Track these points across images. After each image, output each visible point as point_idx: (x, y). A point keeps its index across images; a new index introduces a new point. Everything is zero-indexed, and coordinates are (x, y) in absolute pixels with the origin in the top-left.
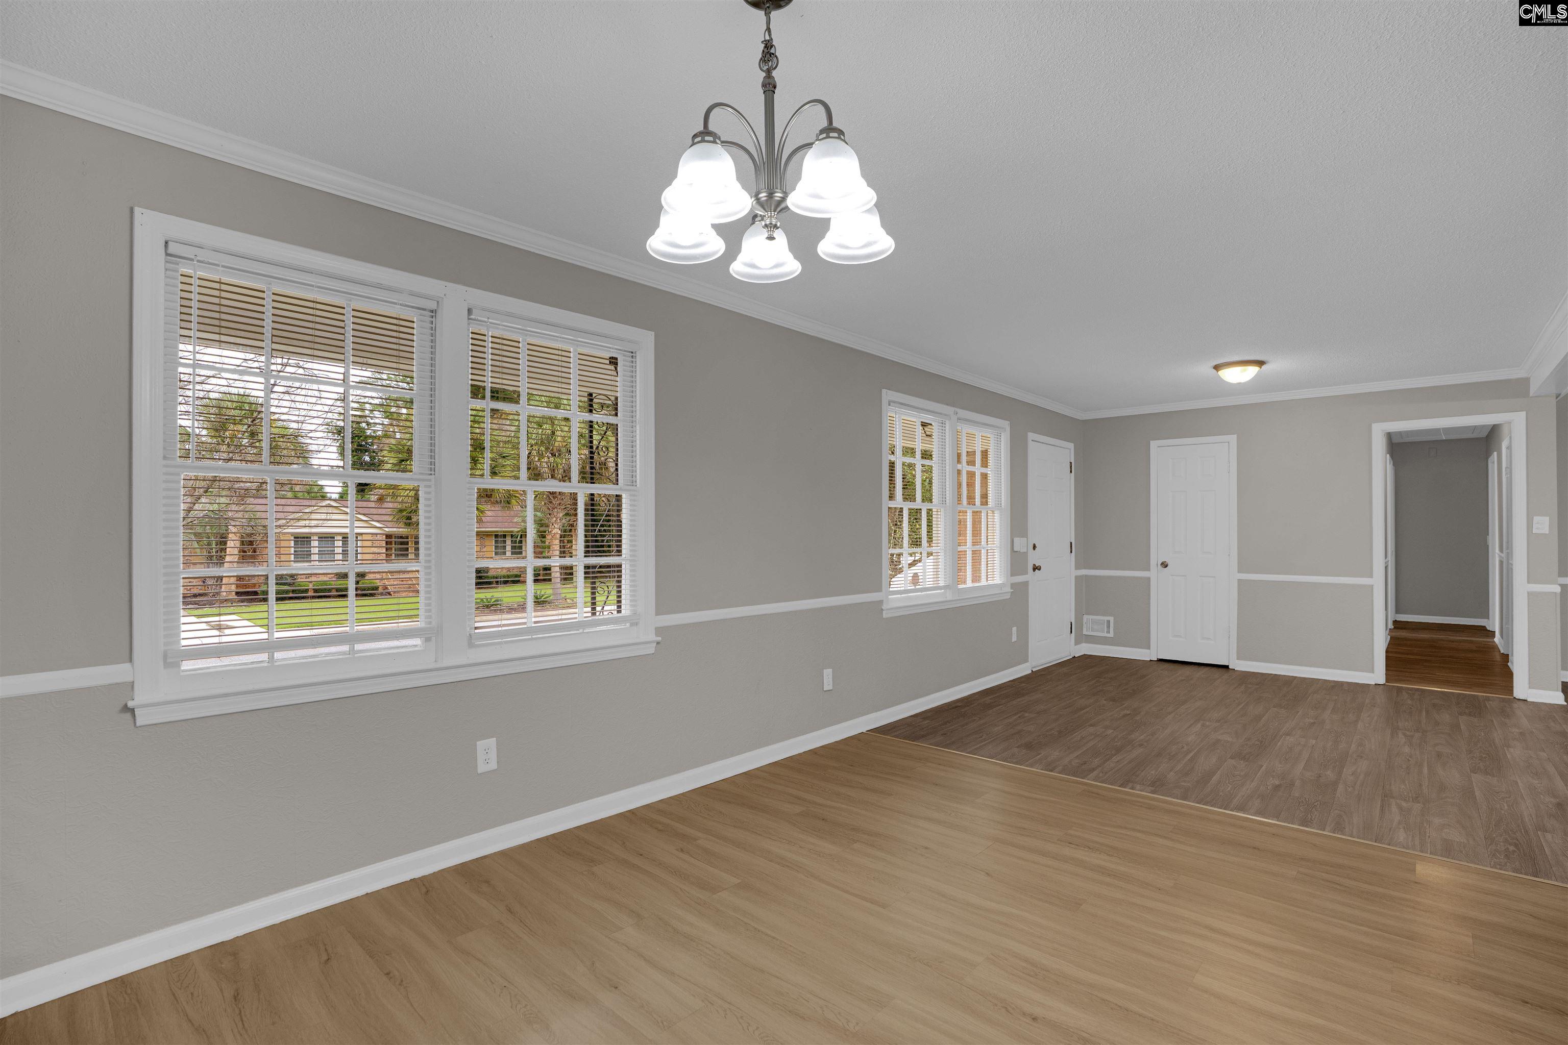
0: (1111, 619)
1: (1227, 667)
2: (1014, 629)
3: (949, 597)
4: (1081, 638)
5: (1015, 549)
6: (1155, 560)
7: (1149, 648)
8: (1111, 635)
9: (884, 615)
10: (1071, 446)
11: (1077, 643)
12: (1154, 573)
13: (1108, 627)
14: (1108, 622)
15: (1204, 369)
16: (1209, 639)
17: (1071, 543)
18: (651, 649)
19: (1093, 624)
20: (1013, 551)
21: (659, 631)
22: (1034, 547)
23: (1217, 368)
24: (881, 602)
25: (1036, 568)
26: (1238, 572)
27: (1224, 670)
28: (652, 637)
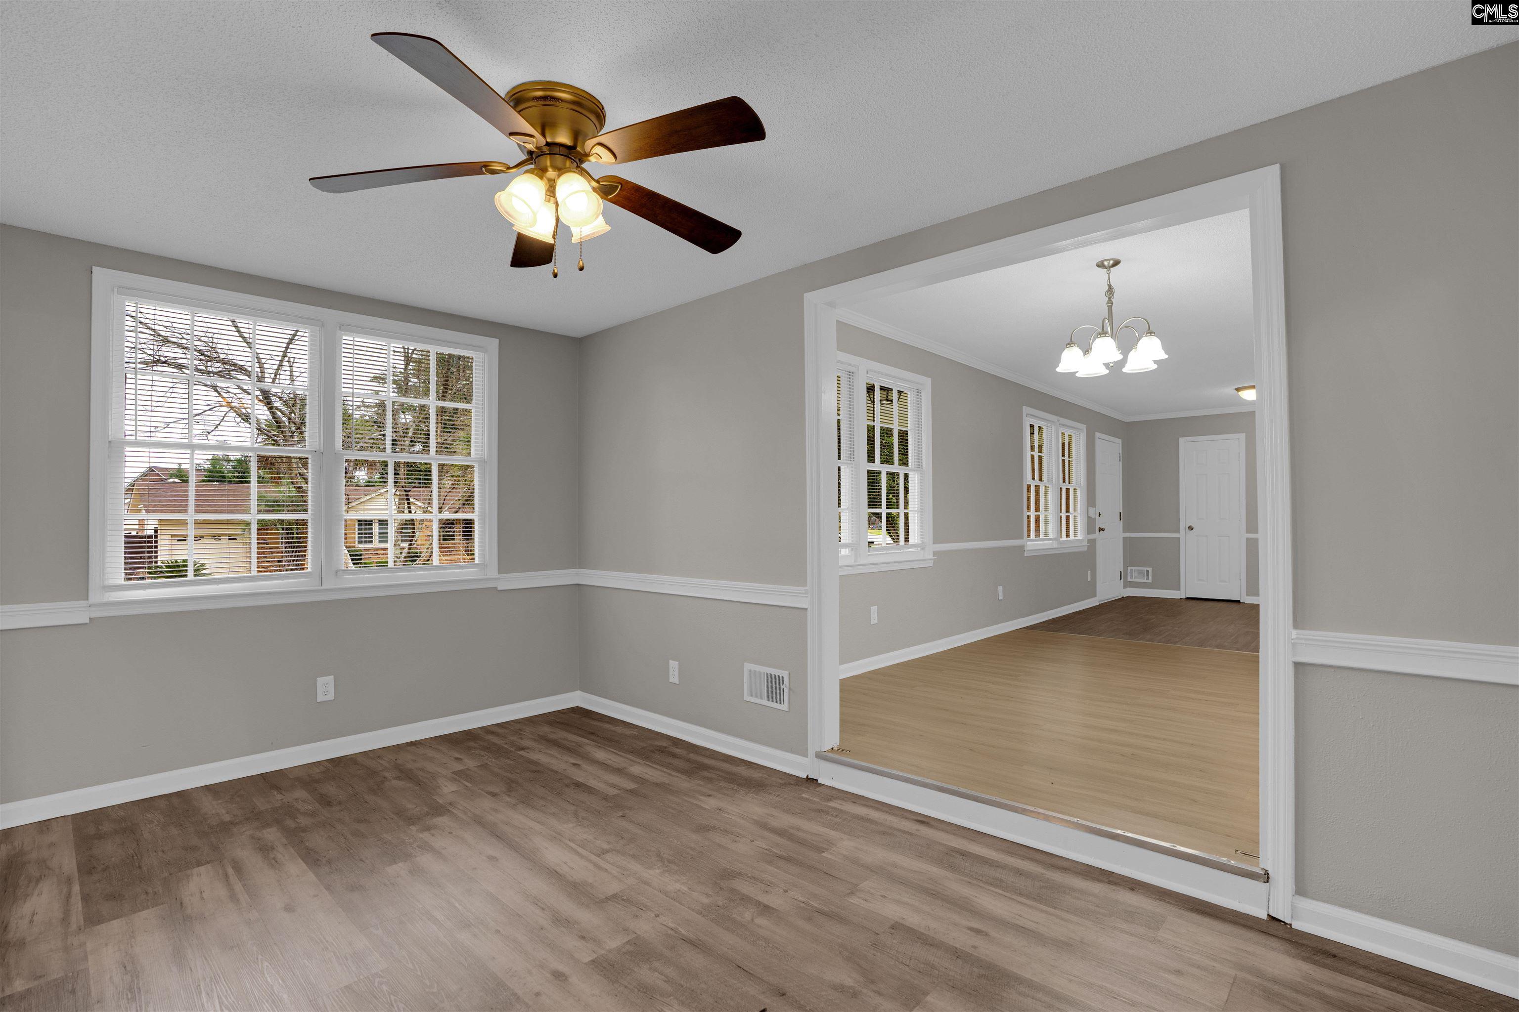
0: (1150, 569)
1: (1238, 602)
2: (1089, 572)
3: (1055, 545)
4: (1127, 584)
5: (1089, 516)
6: (1183, 525)
7: (1179, 590)
8: (1150, 581)
9: (1025, 554)
10: (1119, 441)
11: (1125, 587)
12: (1183, 534)
13: (1148, 575)
14: (1148, 571)
15: (1230, 391)
16: (1225, 582)
17: (1120, 513)
18: (931, 564)
19: (1136, 573)
20: (1089, 517)
21: (935, 553)
22: (1100, 515)
23: (1238, 390)
24: (1023, 546)
25: (1101, 530)
26: (1247, 533)
27: (1237, 604)
28: (931, 557)
